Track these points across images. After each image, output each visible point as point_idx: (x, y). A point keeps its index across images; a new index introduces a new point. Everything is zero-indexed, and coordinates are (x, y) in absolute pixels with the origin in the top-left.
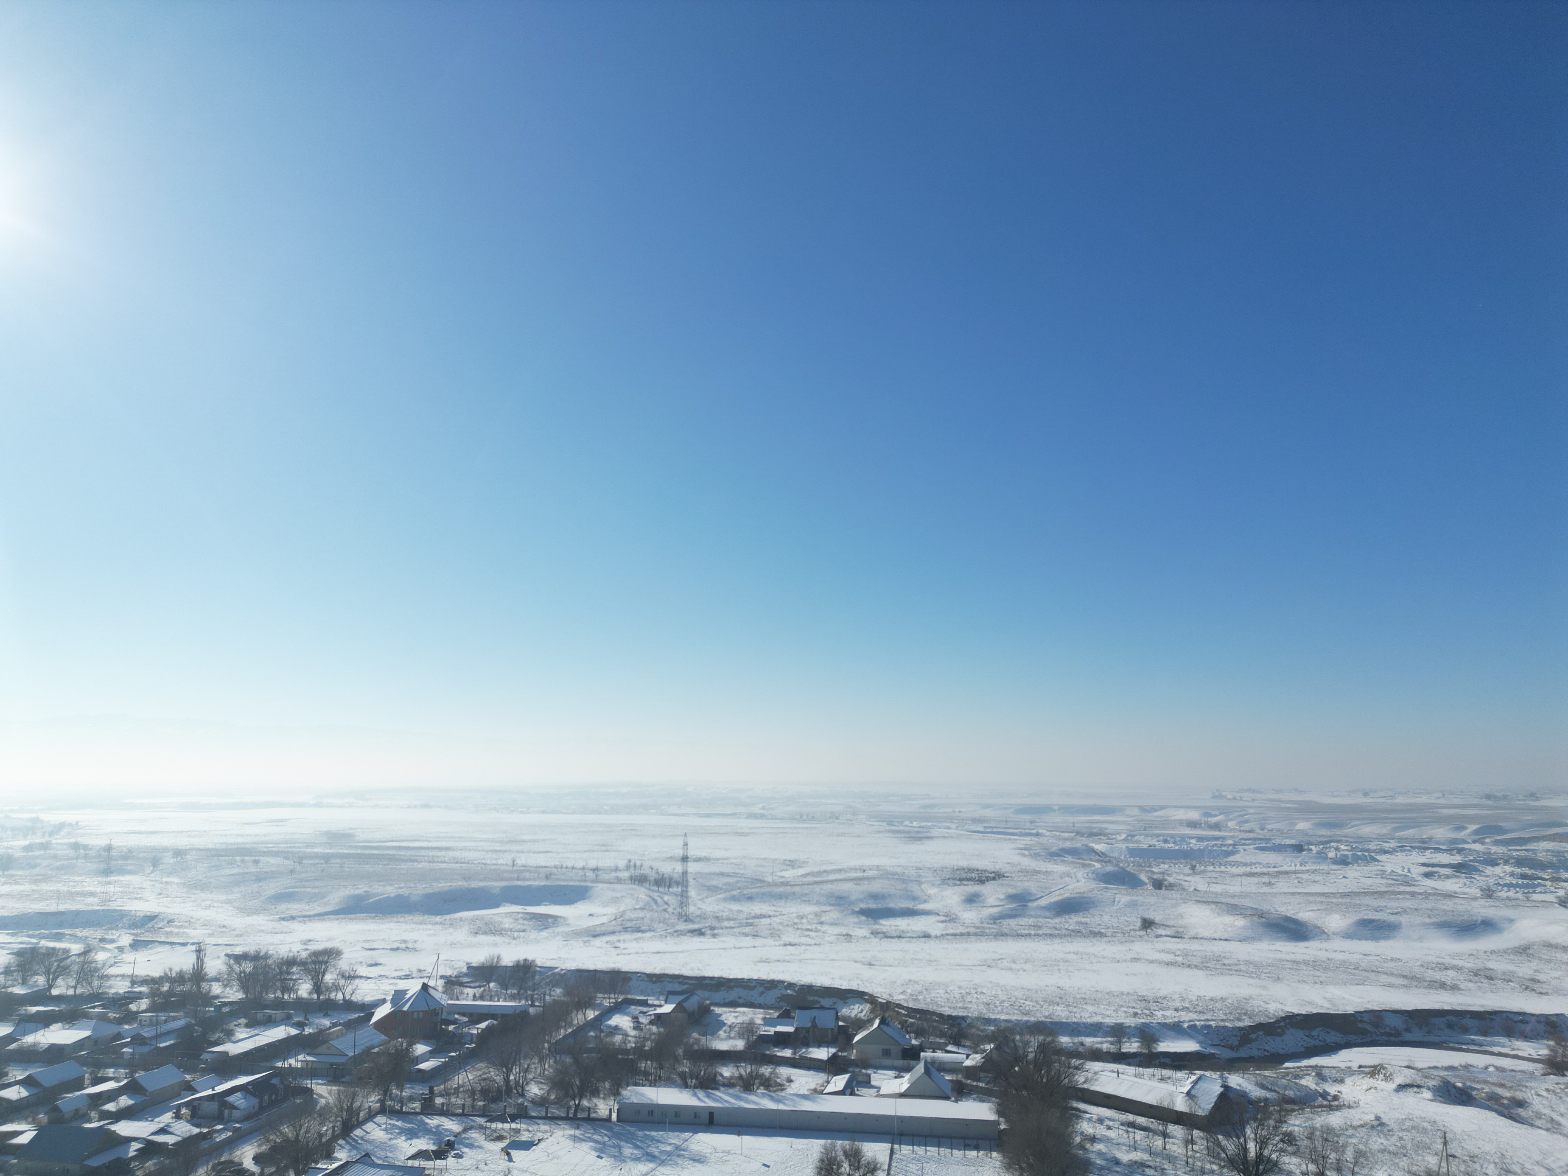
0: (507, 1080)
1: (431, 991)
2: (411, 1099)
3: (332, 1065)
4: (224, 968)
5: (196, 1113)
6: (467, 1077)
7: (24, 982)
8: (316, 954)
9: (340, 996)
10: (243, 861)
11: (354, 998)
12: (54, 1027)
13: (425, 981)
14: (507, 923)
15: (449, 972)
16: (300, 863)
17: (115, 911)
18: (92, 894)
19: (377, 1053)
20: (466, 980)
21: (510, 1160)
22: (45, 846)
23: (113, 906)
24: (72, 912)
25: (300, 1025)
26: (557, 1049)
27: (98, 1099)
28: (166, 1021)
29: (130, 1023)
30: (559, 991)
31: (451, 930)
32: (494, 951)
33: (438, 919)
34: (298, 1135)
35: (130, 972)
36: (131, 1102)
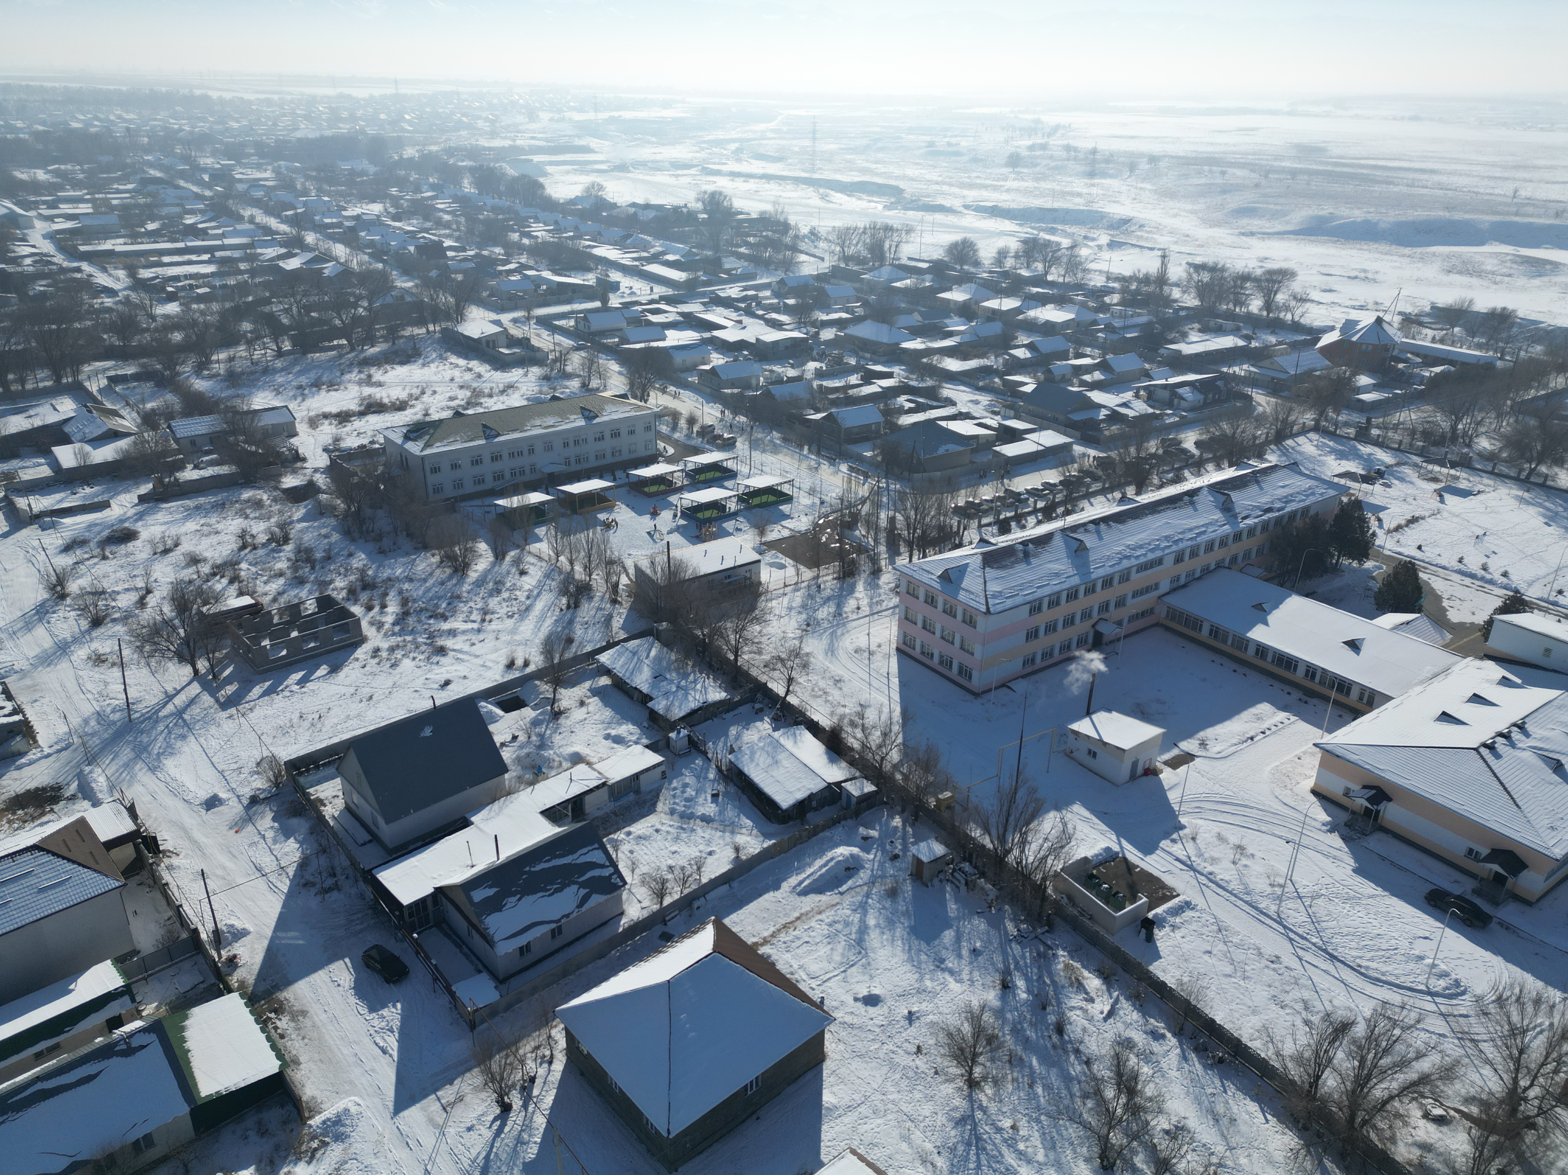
0: (1454, 428)
1: (1386, 326)
2: (1347, 424)
3: (1273, 379)
4: (1184, 275)
5: (1151, 397)
6: (1410, 416)
7: (1028, 267)
8: (1271, 272)
9: (1289, 317)
10: (1210, 171)
11: (1302, 321)
12: (1050, 307)
13: (1381, 314)
14: (1490, 265)
15: (1409, 309)
16: (1266, 177)
17: (1097, 212)
18: (1079, 195)
19: (1319, 376)
20: (1426, 320)
21: (1442, 501)
22: (1044, 147)
23: (1096, 207)
24: (1063, 210)
25: (1248, 338)
26: (1520, 409)
27: (1079, 370)
28: (1132, 316)
29: (1104, 313)
30: (1539, 348)
31: (1420, 265)
32: (1467, 294)
33: (1407, 251)
34: (1234, 433)
35: (1106, 269)
36: (1103, 377)
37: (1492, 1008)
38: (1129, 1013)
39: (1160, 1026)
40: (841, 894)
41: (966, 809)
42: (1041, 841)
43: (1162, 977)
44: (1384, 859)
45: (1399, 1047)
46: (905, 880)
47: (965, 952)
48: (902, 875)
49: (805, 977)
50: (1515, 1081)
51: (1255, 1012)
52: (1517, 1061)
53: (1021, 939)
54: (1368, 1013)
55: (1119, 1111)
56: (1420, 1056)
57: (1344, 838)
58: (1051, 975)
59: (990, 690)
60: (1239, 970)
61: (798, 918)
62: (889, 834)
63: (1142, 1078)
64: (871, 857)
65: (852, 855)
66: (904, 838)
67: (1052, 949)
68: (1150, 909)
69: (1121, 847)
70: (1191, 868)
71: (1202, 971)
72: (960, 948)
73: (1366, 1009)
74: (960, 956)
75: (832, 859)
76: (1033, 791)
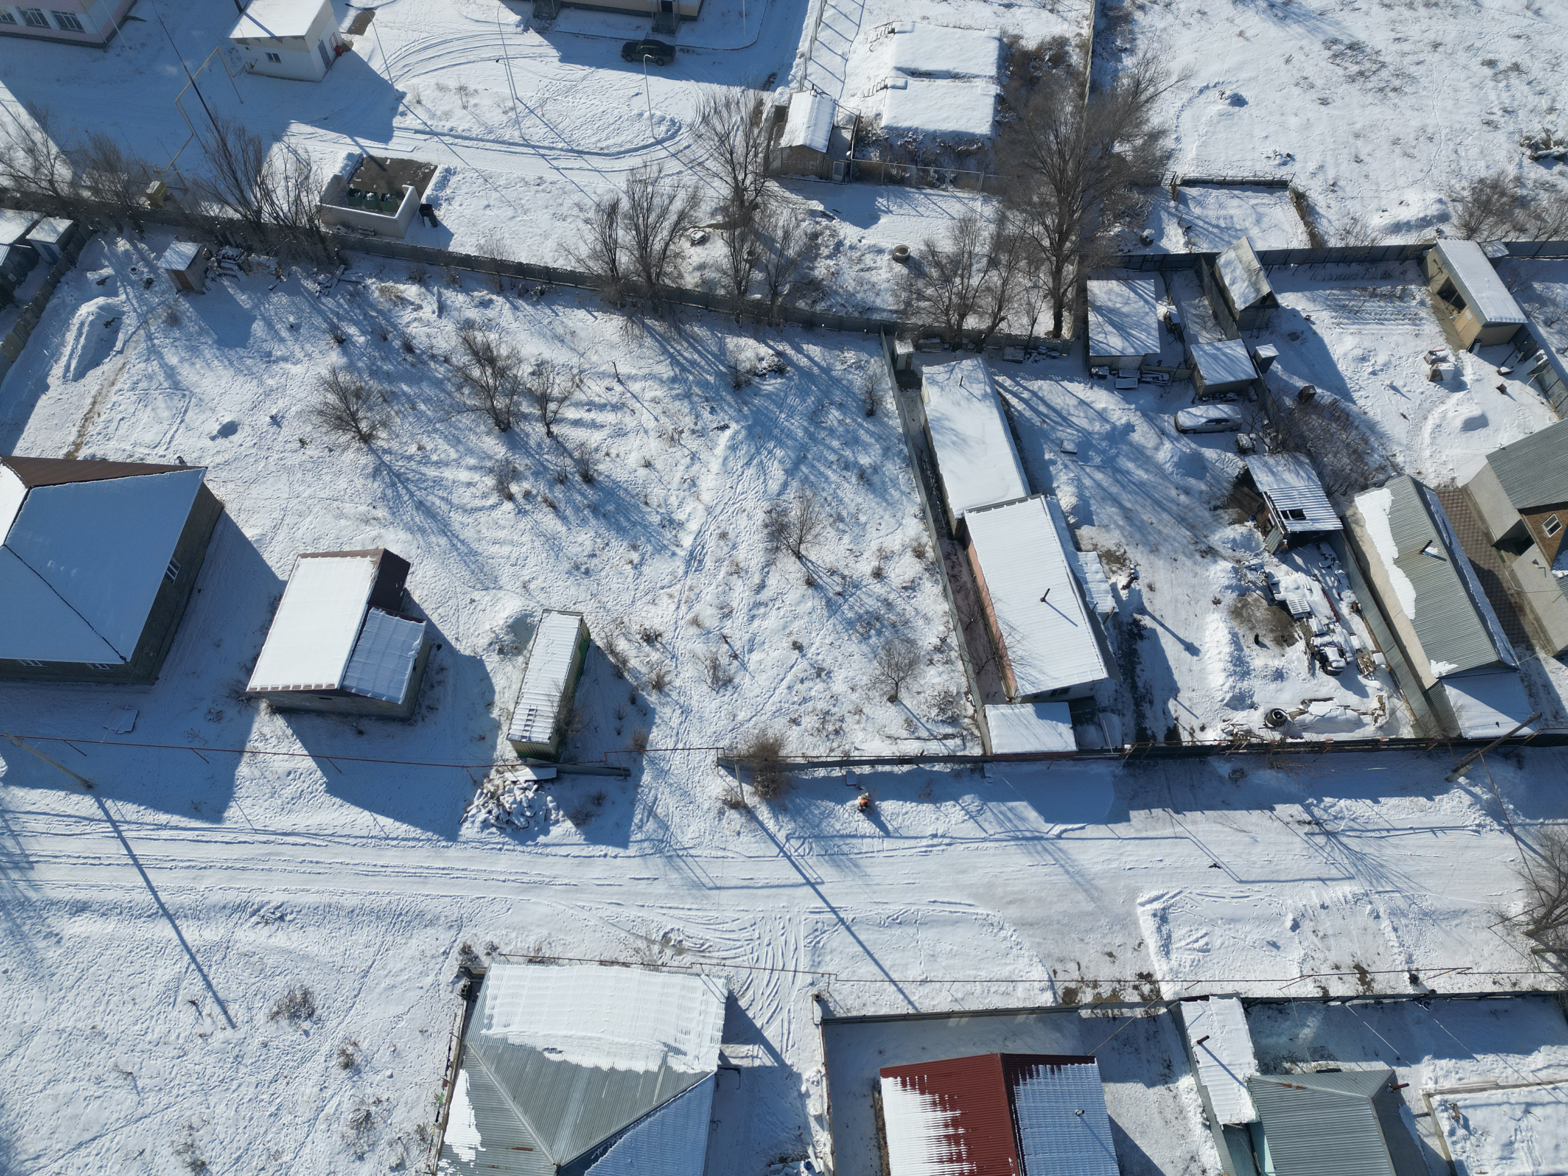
37: (703, 129)
38: (456, 299)
39: (482, 294)
40: (121, 352)
41: (186, 191)
42: (283, 183)
43: (464, 251)
44: (577, 35)
45: (657, 201)
46: (176, 300)
47: (284, 334)
48: (171, 297)
49: (146, 451)
50: (735, 178)
51: (546, 236)
52: (731, 162)
53: (327, 290)
54: (624, 187)
55: (491, 381)
56: (672, 199)
57: (540, 32)
58: (373, 307)
59: (114, 34)
60: (518, 208)
61: (94, 403)
62: (123, 263)
63: (493, 345)
64: (123, 297)
65: (101, 308)
66: (143, 258)
67: (359, 283)
68: (420, 195)
69: (361, 147)
70: (433, 133)
71: (491, 226)
72: (277, 333)
73: (621, 183)
74: (282, 340)
75: (82, 324)
76: (241, 132)
